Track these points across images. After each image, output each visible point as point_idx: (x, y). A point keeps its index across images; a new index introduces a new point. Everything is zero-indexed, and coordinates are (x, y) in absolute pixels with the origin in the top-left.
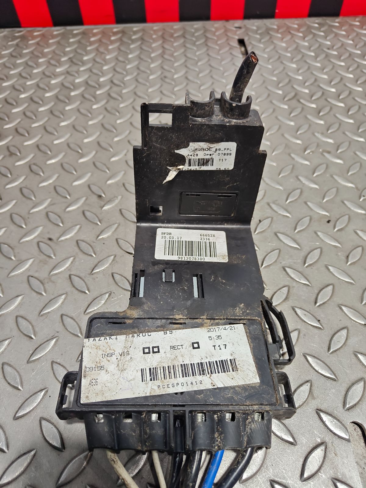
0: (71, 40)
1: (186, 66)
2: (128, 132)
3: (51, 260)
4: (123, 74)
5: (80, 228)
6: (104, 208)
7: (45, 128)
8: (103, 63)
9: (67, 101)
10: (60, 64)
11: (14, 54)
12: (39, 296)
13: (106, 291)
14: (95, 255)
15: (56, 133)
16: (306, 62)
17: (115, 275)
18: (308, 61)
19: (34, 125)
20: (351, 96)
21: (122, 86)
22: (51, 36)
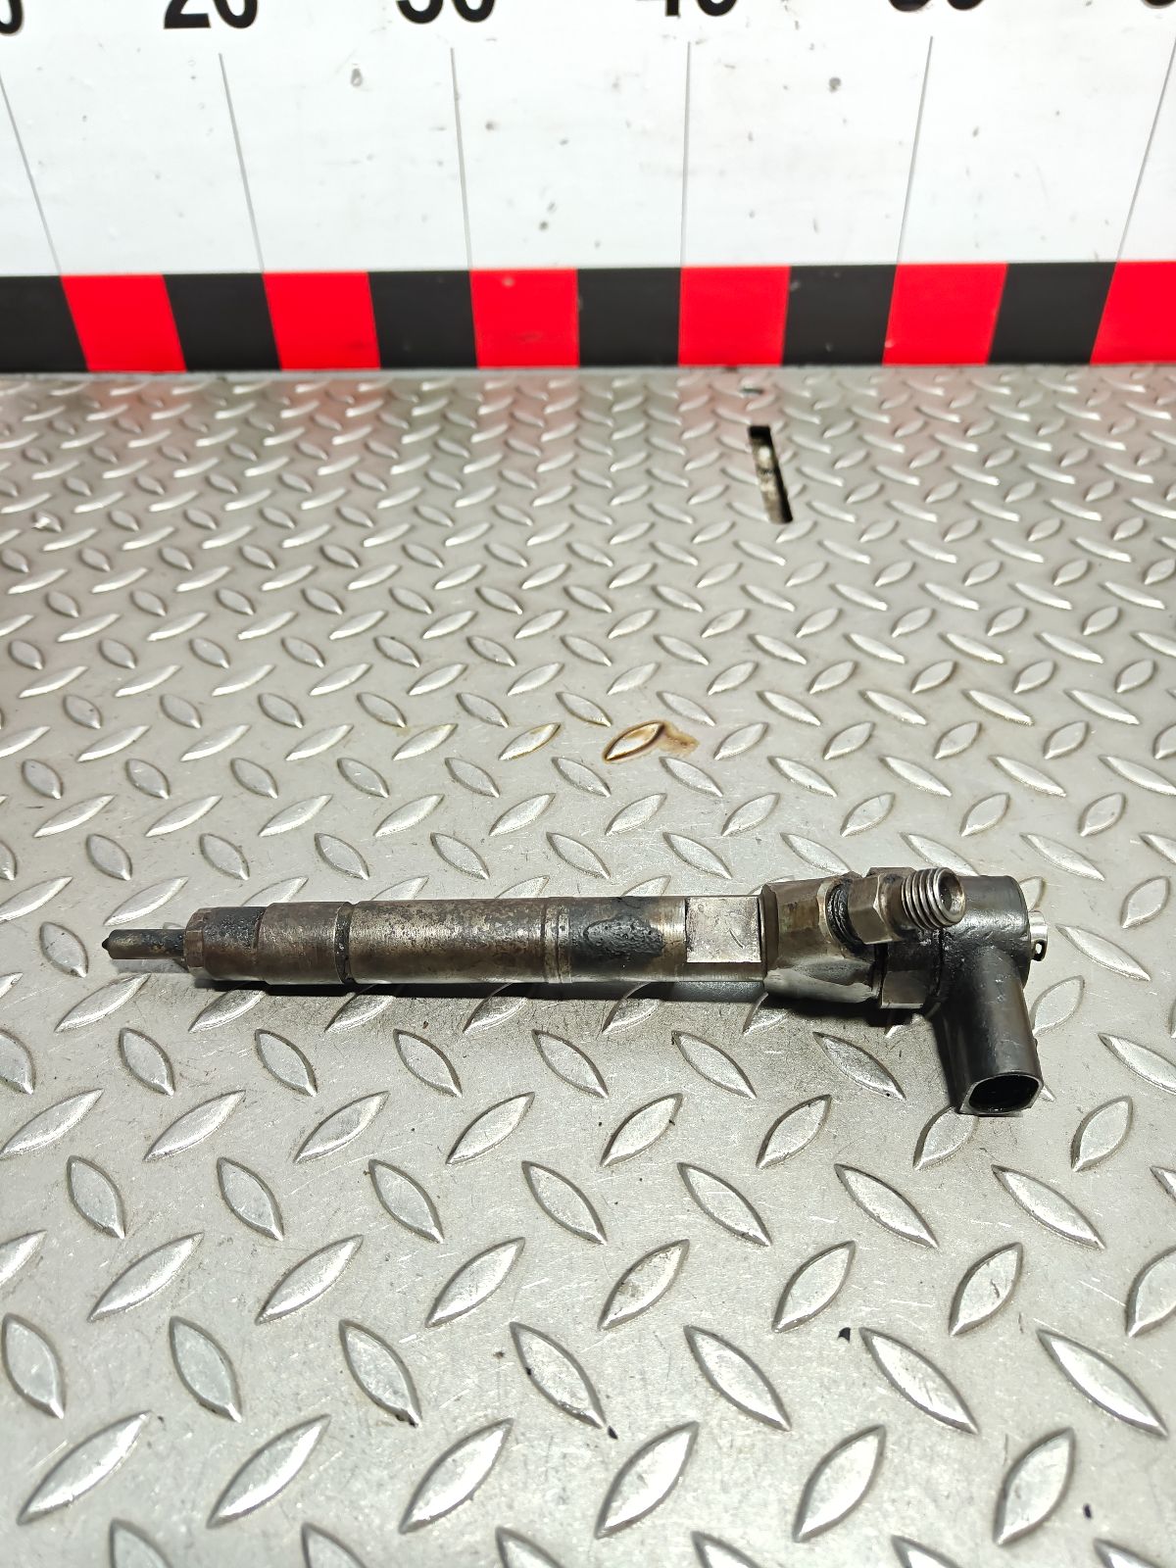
0: (221, 415)
1: (572, 508)
2: (344, 728)
4: (364, 526)
5: (97, 1104)
7: (65, 703)
8: (308, 488)
9: (161, 612)
10: (168, 486)
11: (32, 453)
15: (96, 724)
16: (968, 505)
18: (976, 503)
19: (27, 693)
20: (1124, 628)
21: (352, 567)
22: (163, 401)
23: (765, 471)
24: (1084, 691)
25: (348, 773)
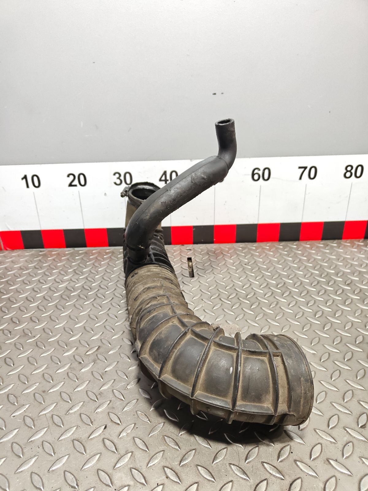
0: (77, 258)
2: (105, 320)
3: (41, 405)
4: (108, 281)
5: (64, 383)
6: (83, 370)
7: (50, 317)
8: (96, 273)
9: (68, 299)
10: (67, 273)
11: (37, 267)
12: (30, 429)
13: (74, 425)
14: (71, 401)
15: (57, 321)
16: (229, 273)
17: (82, 415)
18: (231, 273)
19: (42, 316)
20: (255, 296)
21: (106, 289)
22: (64, 254)
23: (190, 267)
24: (245, 308)
25: (106, 328)
